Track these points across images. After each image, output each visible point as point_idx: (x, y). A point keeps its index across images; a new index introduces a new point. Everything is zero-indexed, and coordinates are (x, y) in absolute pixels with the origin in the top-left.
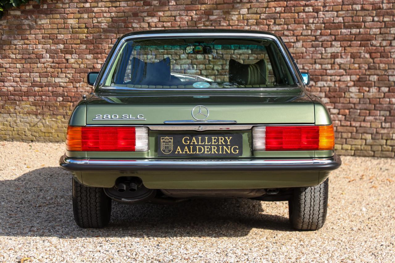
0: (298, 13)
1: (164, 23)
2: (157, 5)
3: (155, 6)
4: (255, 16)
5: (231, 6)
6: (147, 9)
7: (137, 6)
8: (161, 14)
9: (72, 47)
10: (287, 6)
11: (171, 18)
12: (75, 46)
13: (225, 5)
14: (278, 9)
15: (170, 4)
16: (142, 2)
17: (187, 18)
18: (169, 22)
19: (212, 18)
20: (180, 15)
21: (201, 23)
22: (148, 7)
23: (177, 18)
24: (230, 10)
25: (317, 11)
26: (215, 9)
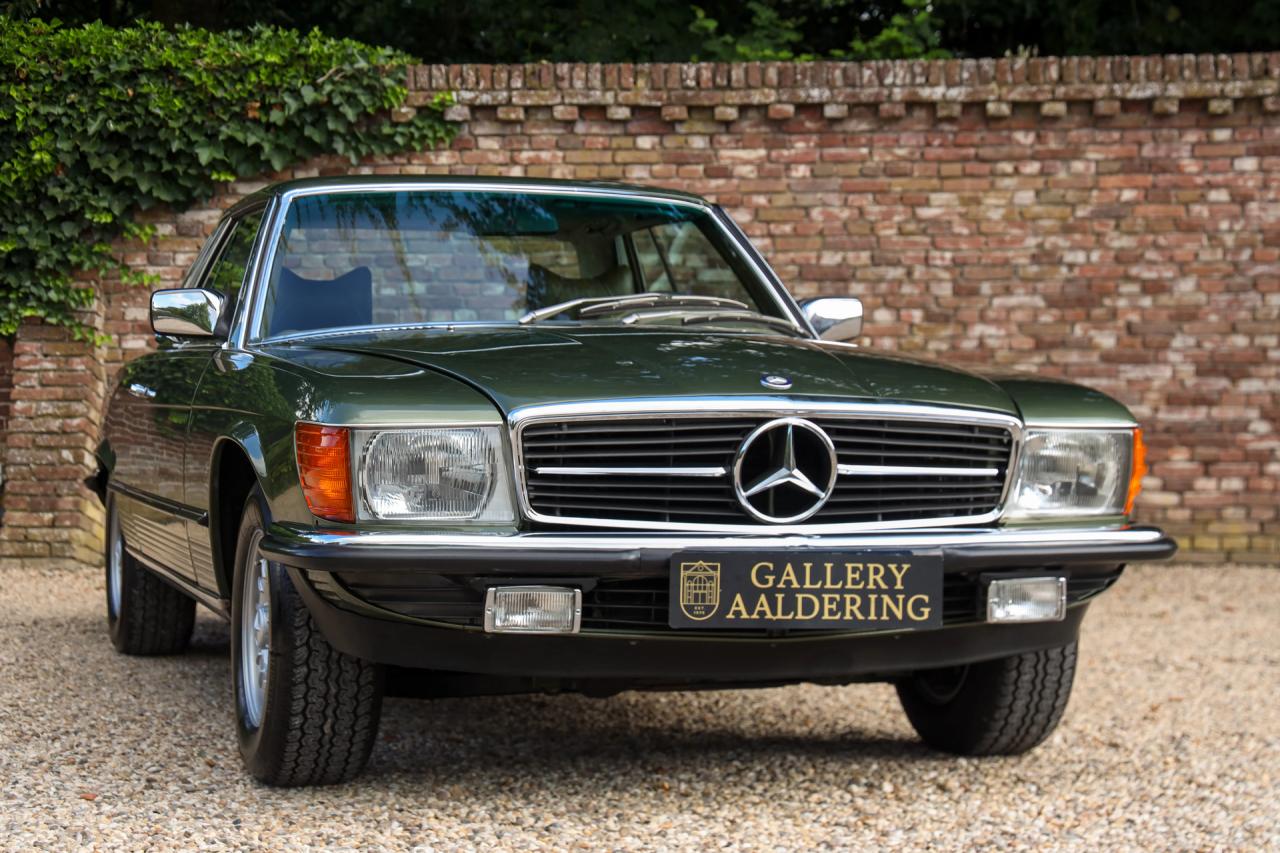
0: (1186, 204)
1: (772, 226)
2: (753, 176)
3: (742, 178)
4: (1057, 211)
5: (985, 183)
6: (718, 187)
7: (684, 178)
8: (761, 200)
9: (455, 289)
10: (1154, 186)
11: (795, 211)
12: (467, 286)
13: (968, 182)
14: (1128, 195)
15: (794, 174)
16: (701, 168)
17: (845, 214)
18: (785, 222)
19: (925, 213)
20: (825, 204)
21: (891, 227)
22: (721, 182)
23: (816, 213)
24: (981, 194)
25: (1241, 199)
26: (934, 191)
